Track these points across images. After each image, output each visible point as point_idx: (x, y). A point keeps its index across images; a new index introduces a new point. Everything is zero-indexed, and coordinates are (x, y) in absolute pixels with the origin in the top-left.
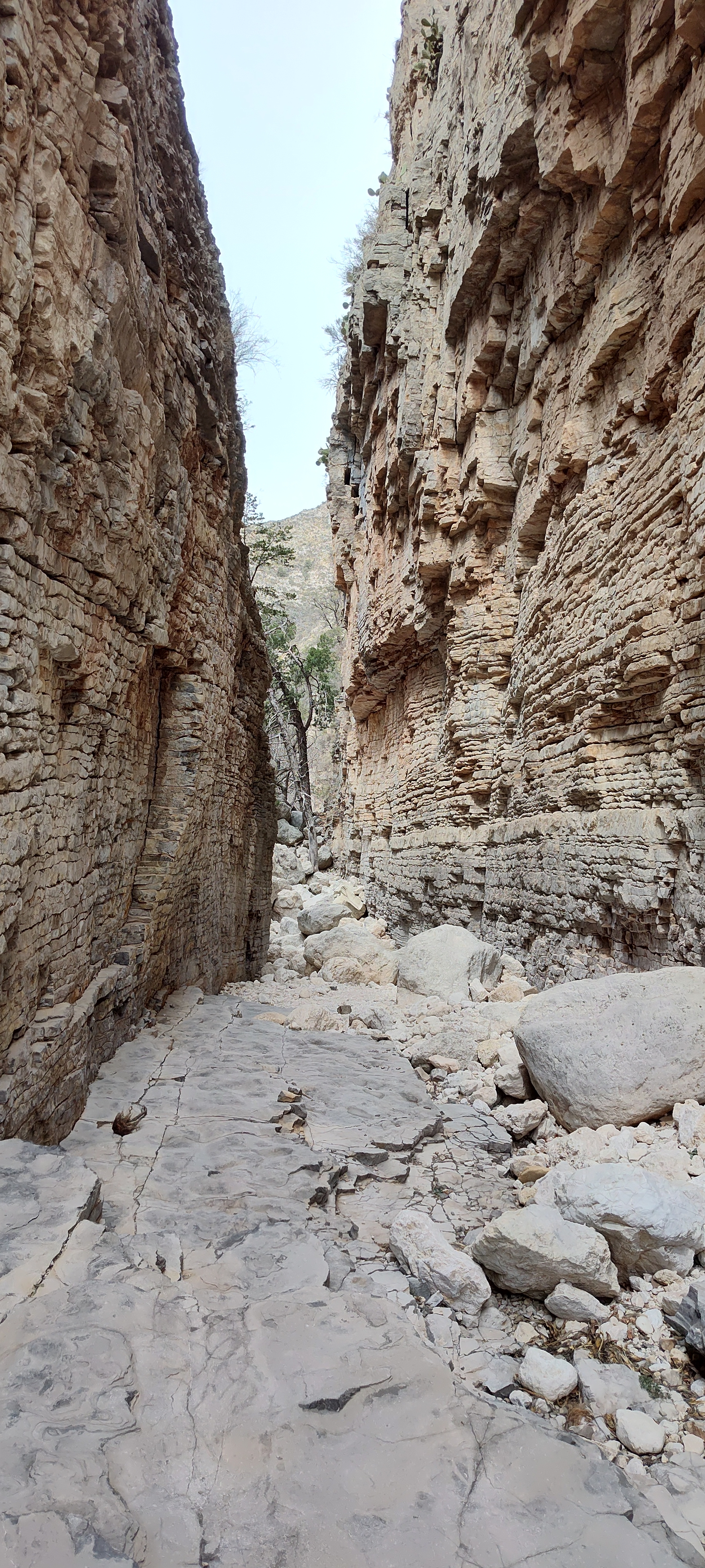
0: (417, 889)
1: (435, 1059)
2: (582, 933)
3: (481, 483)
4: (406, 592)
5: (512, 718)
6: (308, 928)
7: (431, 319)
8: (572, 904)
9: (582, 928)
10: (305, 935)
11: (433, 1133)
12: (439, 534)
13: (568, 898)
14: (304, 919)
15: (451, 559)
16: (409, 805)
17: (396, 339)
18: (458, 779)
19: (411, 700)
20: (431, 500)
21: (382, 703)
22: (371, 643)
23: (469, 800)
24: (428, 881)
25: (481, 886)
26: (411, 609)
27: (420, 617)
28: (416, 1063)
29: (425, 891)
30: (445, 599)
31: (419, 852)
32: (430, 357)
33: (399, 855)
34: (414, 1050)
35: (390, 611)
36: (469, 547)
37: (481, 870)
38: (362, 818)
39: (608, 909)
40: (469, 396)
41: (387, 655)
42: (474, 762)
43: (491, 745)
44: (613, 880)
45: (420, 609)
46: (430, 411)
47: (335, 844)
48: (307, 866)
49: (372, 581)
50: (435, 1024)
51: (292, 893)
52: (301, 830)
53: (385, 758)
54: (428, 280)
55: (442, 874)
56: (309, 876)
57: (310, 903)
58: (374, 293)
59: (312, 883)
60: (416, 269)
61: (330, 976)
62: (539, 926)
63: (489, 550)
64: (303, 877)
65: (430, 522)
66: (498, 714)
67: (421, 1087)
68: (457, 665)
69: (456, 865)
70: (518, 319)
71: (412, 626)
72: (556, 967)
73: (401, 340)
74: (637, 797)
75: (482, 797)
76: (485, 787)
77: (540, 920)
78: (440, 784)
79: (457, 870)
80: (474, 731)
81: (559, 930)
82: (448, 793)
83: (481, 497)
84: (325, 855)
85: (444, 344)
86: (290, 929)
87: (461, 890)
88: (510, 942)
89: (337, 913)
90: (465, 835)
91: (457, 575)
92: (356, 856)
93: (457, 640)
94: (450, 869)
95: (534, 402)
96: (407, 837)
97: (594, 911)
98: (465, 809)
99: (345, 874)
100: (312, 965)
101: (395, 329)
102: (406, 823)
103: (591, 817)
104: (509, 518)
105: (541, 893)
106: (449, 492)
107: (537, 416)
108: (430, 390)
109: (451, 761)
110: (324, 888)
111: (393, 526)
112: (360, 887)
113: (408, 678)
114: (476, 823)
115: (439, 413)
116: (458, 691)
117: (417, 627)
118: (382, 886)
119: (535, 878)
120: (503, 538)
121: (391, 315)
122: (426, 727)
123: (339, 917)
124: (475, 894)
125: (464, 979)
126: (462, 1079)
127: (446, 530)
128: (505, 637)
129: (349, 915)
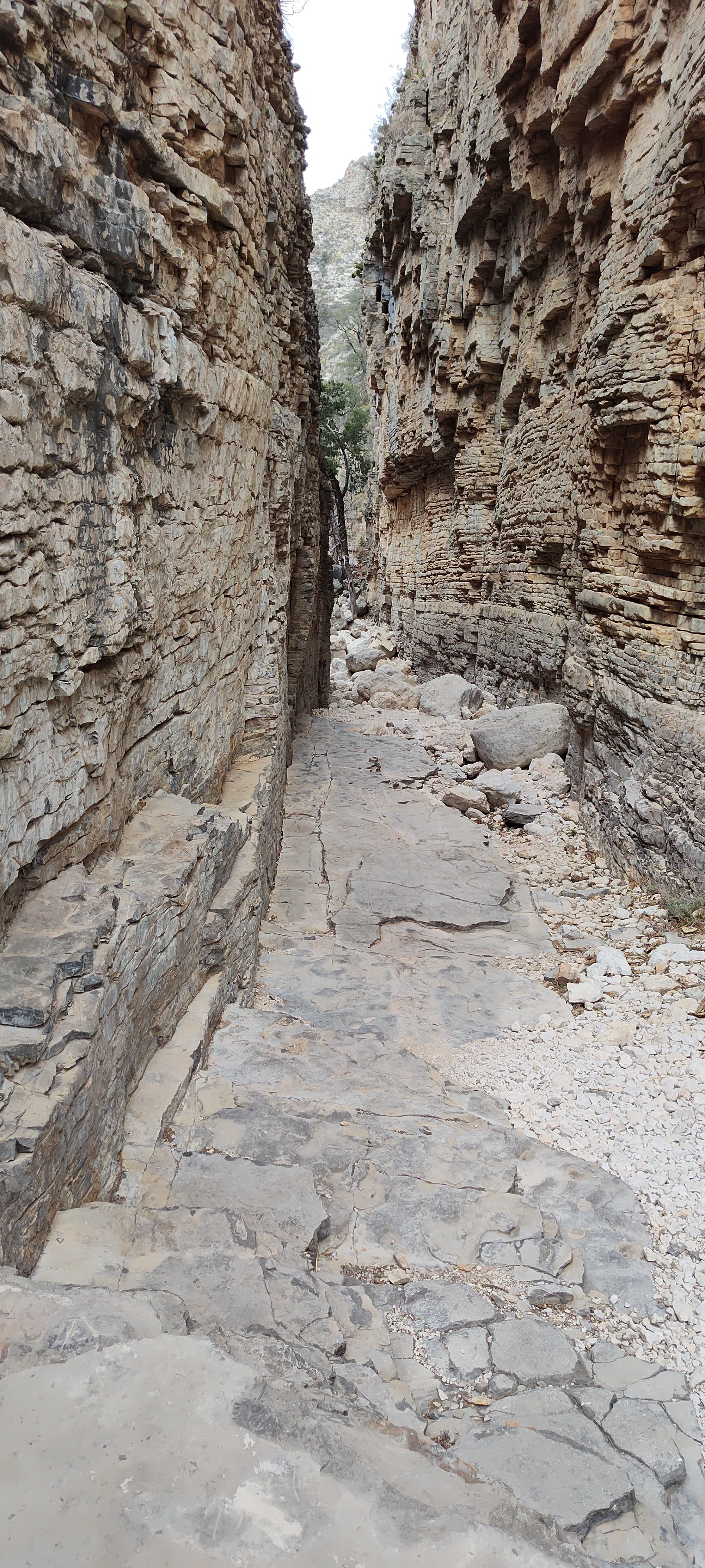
0: (434, 642)
1: (436, 747)
2: (525, 680)
3: (478, 360)
4: (427, 420)
5: (496, 534)
6: (354, 667)
7: (445, 217)
8: (520, 664)
9: (525, 677)
10: (351, 672)
11: (433, 774)
12: (450, 389)
13: (518, 659)
14: (350, 660)
15: (458, 408)
16: (427, 580)
17: (419, 228)
18: (461, 570)
19: (429, 499)
20: (445, 364)
21: (408, 491)
22: (400, 452)
23: (468, 586)
24: (441, 638)
25: (475, 644)
26: (430, 434)
27: (437, 444)
28: (427, 749)
29: (439, 644)
30: (453, 435)
31: (435, 616)
32: (444, 249)
33: (421, 615)
34: (428, 742)
35: (414, 432)
36: (470, 402)
37: (475, 634)
38: (392, 579)
39: (536, 667)
40: (471, 293)
41: (412, 462)
42: (472, 560)
43: (483, 548)
44: (538, 653)
45: (436, 437)
46: (444, 292)
47: (370, 595)
48: (348, 614)
49: (401, 403)
50: (438, 731)
51: (339, 639)
52: (341, 582)
53: (411, 536)
54: (443, 185)
55: (451, 634)
56: (350, 623)
57: (354, 646)
58: (402, 187)
59: (353, 629)
60: (434, 176)
61: (376, 704)
62: (504, 675)
63: (484, 407)
64: (345, 623)
65: (443, 379)
66: (488, 527)
67: (430, 758)
68: (461, 489)
69: (459, 629)
70: (504, 247)
71: (430, 447)
72: (511, 699)
73: (423, 230)
74: (550, 609)
75: (477, 584)
76: (478, 578)
77: (504, 671)
78: (450, 570)
79: (460, 633)
80: (471, 538)
81: (514, 678)
82: (455, 577)
83: (478, 370)
84: (361, 604)
85: (454, 242)
86: (340, 667)
87: (464, 646)
88: (489, 683)
89: (375, 656)
90: (466, 610)
91: (462, 422)
92: (388, 607)
93: (462, 472)
94: (456, 631)
95: (514, 311)
96: (427, 603)
97: (530, 668)
98: (466, 591)
99: (378, 622)
100: (363, 697)
101: (419, 221)
102: (425, 593)
103: (530, 615)
104: (498, 384)
105: (504, 654)
106: (457, 357)
107: (515, 323)
108: (444, 276)
109: (457, 555)
110: (363, 633)
111: (417, 363)
112: (391, 633)
113: (428, 480)
114: (473, 601)
115: (450, 297)
116: (462, 507)
117: (435, 450)
118: (409, 635)
119: (502, 646)
120: (494, 399)
121: (414, 207)
122: (440, 523)
123: (377, 659)
124: (470, 649)
125: (458, 707)
126: (449, 755)
127: (455, 386)
128: (493, 474)
129: (384, 658)
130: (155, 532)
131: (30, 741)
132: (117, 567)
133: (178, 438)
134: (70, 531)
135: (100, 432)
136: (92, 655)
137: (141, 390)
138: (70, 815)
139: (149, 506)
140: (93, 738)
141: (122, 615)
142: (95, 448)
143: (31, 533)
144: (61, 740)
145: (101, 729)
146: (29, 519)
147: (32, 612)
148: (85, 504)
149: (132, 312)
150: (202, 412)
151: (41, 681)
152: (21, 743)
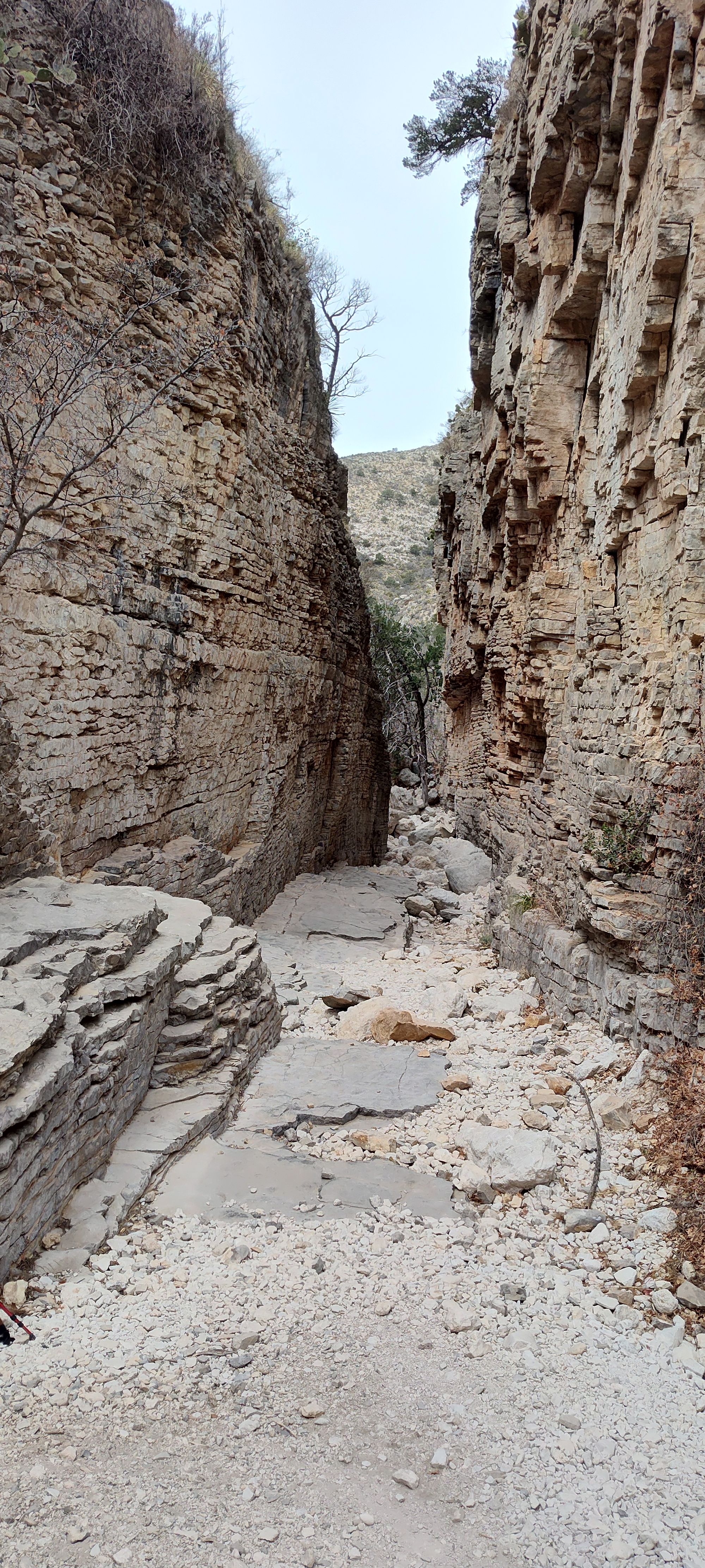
4: (469, 649)
7: (476, 511)
12: (480, 628)
14: (413, 836)
15: (485, 643)
16: (468, 773)
17: (459, 516)
19: (472, 709)
20: (475, 611)
21: (461, 702)
22: (454, 672)
24: (474, 817)
26: (470, 660)
27: (474, 667)
29: (473, 823)
30: (483, 662)
31: (471, 801)
35: (461, 658)
40: (491, 563)
41: (460, 680)
45: (474, 662)
46: (475, 559)
47: (440, 788)
48: (420, 802)
51: (409, 821)
52: (420, 776)
53: (463, 738)
54: (475, 488)
55: (480, 814)
56: (421, 810)
57: (420, 826)
58: (449, 487)
59: (424, 814)
60: (469, 481)
64: (417, 810)
65: (474, 621)
71: (470, 670)
73: (462, 517)
84: (433, 794)
85: (481, 527)
86: (403, 842)
89: (435, 834)
91: (487, 652)
99: (445, 808)
101: (459, 510)
108: (475, 550)
110: (431, 818)
111: (462, 608)
112: (453, 818)
113: (470, 698)
117: (473, 672)
121: (457, 502)
130: (188, 719)
131: (126, 788)
132: (165, 731)
133: (202, 680)
134: (147, 716)
135: (162, 682)
136: (152, 762)
137: (182, 666)
138: (140, 822)
139: (185, 708)
140: (151, 795)
141: (166, 749)
142: (159, 688)
143: (132, 716)
144: (137, 792)
145: (155, 792)
146: (131, 712)
147: (129, 742)
148: (154, 707)
149: (179, 637)
150: (215, 670)
151: (131, 767)
152: (122, 787)
